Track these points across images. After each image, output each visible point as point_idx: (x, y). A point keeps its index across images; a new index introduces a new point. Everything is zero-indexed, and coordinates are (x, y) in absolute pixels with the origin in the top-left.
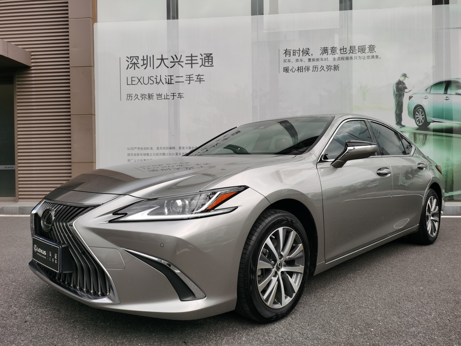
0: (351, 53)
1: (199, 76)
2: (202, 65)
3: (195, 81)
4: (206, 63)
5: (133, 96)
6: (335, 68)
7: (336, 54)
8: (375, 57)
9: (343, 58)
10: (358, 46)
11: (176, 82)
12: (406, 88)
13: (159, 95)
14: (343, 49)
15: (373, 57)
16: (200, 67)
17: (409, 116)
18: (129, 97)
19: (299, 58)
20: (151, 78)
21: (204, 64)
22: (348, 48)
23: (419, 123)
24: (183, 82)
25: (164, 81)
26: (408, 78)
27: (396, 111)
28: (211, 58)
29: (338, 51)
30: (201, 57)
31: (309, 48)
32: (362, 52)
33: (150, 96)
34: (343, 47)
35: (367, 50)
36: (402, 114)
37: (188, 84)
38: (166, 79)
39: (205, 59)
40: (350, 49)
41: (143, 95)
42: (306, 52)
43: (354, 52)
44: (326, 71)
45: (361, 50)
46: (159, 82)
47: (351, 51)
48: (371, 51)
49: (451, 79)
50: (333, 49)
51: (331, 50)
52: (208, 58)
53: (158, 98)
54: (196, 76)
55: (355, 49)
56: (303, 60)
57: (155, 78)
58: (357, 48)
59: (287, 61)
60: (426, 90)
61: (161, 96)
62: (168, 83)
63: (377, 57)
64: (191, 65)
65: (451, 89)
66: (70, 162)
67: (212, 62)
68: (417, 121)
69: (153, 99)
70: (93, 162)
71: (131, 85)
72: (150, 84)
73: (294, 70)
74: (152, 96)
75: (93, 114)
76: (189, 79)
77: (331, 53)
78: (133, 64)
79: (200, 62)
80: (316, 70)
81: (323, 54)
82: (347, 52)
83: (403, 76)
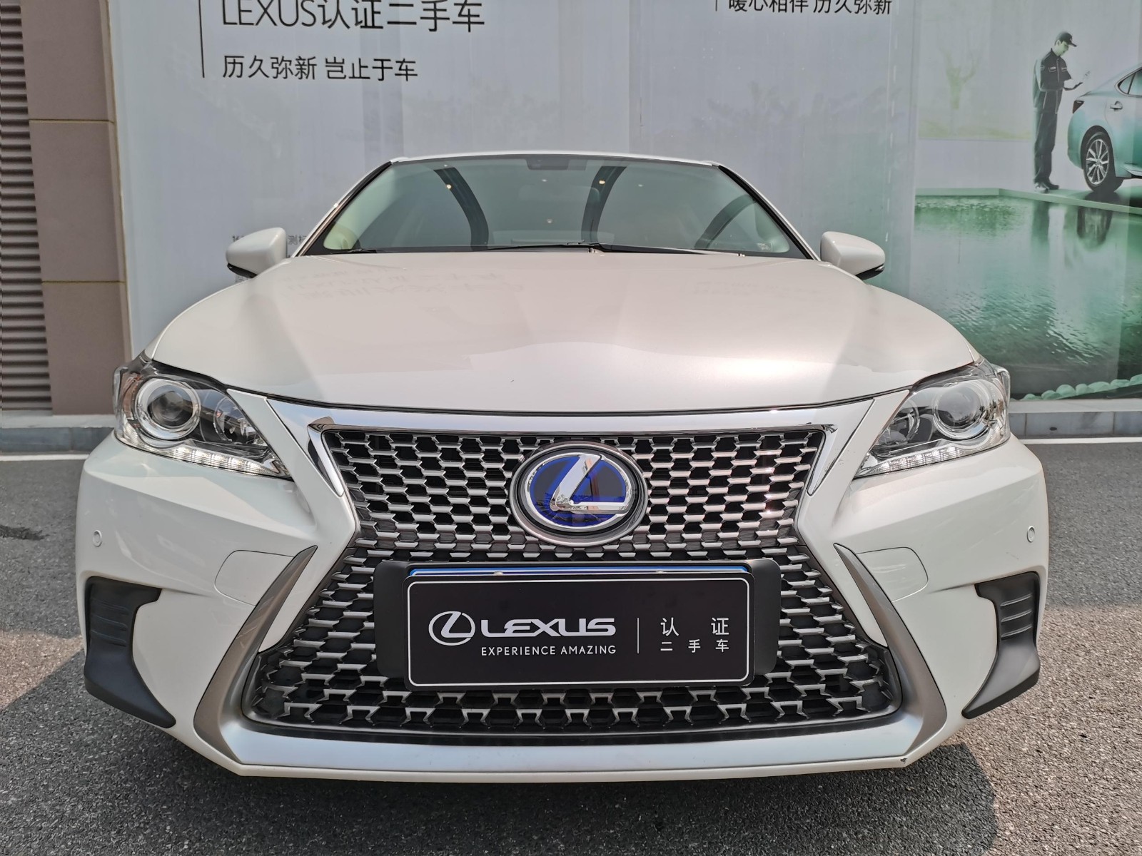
1: (466, 8)
3: (454, 23)
5: (247, 62)
6: (879, 5)
11: (389, 23)
12: (1069, 77)
13: (335, 65)
17: (1071, 159)
18: (230, 67)
20: (306, 5)
23: (1096, 179)
24: (415, 23)
25: (349, 17)
26: (1075, 46)
27: (1037, 144)
33: (305, 67)
36: (1054, 153)
37: (431, 30)
38: (356, 9)
41: (280, 61)
44: (853, 12)
46: (333, 20)
53: (332, 74)
54: (456, 4)
57: (319, 6)
60: (1119, 85)
61: (340, 69)
62: (363, 24)
66: (39, 281)
68: (1091, 175)
69: (314, 77)
70: (118, 281)
71: (235, 24)
72: (303, 24)
73: (760, 3)
74: (311, 67)
75: (110, 118)
76: (433, 16)
80: (825, 8)
83: (1062, 41)
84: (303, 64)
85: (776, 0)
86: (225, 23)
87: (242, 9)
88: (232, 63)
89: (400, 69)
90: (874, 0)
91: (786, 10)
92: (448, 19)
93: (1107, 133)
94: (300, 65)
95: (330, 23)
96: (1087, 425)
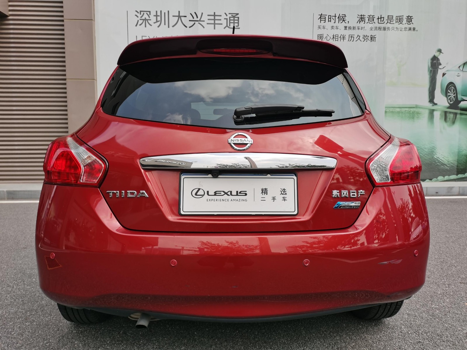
2: (227, 26)
4: (231, 24)
6: (372, 39)
7: (374, 23)
8: (412, 29)
9: (380, 28)
10: (396, 17)
12: (440, 64)
14: (381, 18)
15: (410, 29)
16: (224, 28)
17: (442, 94)
19: (335, 25)
21: (228, 25)
22: (386, 18)
26: (443, 53)
27: (429, 88)
28: (237, 19)
30: (226, 17)
31: (345, 15)
32: (399, 23)
34: (381, 15)
36: (435, 92)
39: (230, 20)
40: (388, 18)
42: (343, 19)
43: (391, 23)
44: (362, 41)
45: (399, 21)
47: (389, 21)
48: (409, 22)
50: (370, 17)
51: (368, 18)
52: (234, 19)
55: (393, 19)
56: (339, 27)
58: (394, 18)
59: (322, 27)
60: (459, 67)
63: (414, 29)
64: (213, 25)
67: (238, 23)
68: (449, 100)
73: (328, 38)
75: (95, 79)
77: (368, 21)
78: (143, 20)
79: (224, 22)
80: (352, 40)
81: (360, 22)
82: (384, 22)
83: (438, 51)
85: (335, 37)
90: (370, 37)
91: (338, 41)
93: (455, 85)
96: (449, 191)
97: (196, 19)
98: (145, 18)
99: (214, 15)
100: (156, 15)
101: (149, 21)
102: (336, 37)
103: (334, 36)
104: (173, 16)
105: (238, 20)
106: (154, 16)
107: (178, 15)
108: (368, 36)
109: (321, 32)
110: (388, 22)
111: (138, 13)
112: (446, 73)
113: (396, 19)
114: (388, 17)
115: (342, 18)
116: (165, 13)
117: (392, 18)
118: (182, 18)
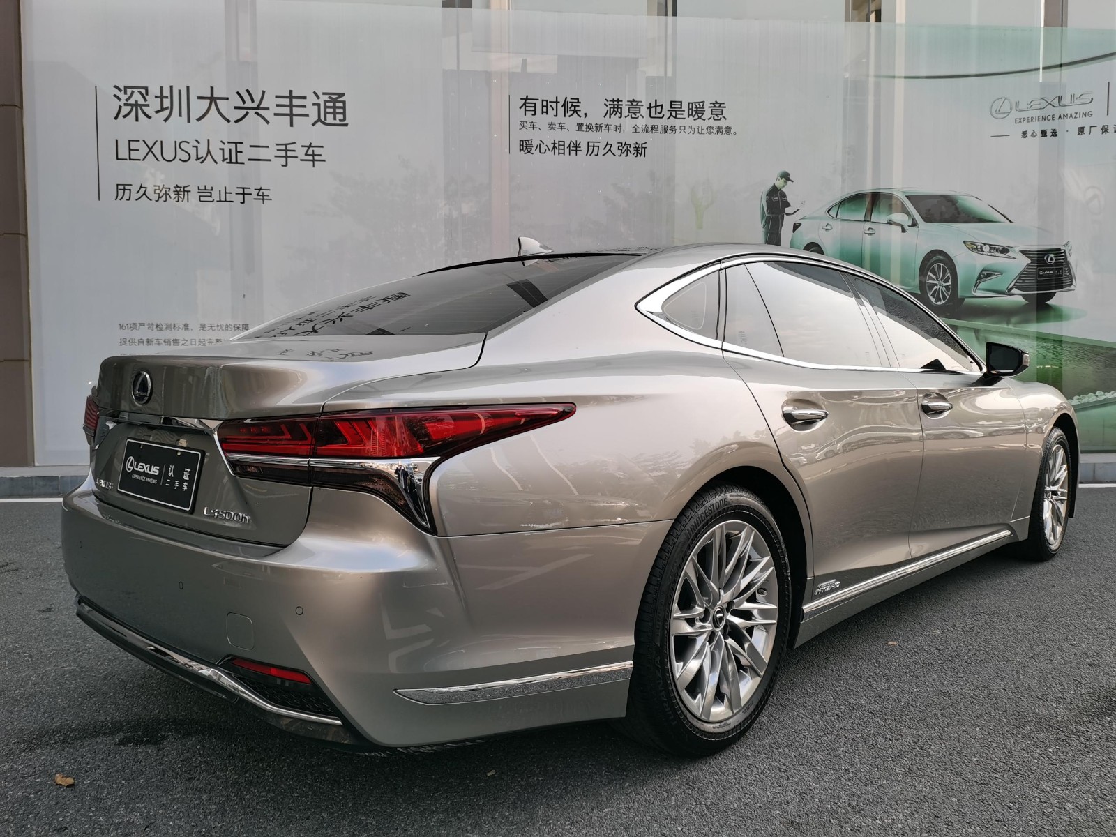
0: (672, 117)
1: (311, 149)
2: (319, 120)
3: (301, 160)
4: (328, 115)
5: (134, 189)
6: (637, 150)
7: (640, 117)
8: (724, 131)
9: (654, 128)
10: (689, 103)
11: (249, 160)
12: (788, 205)
13: (205, 192)
14: (656, 107)
15: (720, 130)
16: (314, 124)
18: (121, 193)
19: (556, 121)
20: (183, 145)
21: (322, 118)
22: (667, 106)
24: (270, 160)
25: (218, 155)
26: (792, 181)
28: (341, 105)
29: (644, 111)
30: (317, 101)
31: (578, 99)
32: (696, 117)
33: (181, 192)
34: (656, 101)
35: (707, 114)
37: (283, 166)
38: (223, 149)
39: (326, 107)
40: (671, 107)
41: (161, 189)
42: (573, 108)
43: (678, 116)
44: (617, 156)
45: (694, 113)
46: (204, 157)
47: (674, 113)
48: (717, 115)
49: (880, 189)
50: (632, 105)
51: (628, 107)
52: (335, 104)
53: (202, 199)
54: (302, 146)
55: (681, 108)
56: (566, 126)
57: (193, 146)
58: (685, 107)
59: (529, 125)
60: (828, 212)
61: (209, 194)
62: (228, 161)
63: (728, 130)
64: (289, 118)
65: (879, 212)
67: (344, 114)
69: (188, 201)
70: (24, 360)
71: (126, 159)
72: (180, 160)
73: (543, 148)
74: (186, 193)
75: (24, 233)
76: (284, 155)
77: (627, 113)
78: (131, 105)
79: (313, 112)
80: (595, 152)
81: (611, 114)
82: (663, 115)
83: (782, 177)
84: (180, 191)
85: (557, 146)
86: (118, 159)
87: (131, 148)
88: (123, 190)
89: (258, 195)
90: (633, 146)
91: (564, 154)
92: (297, 157)
93: (820, 247)
94: (177, 191)
95: (201, 160)
97: (250, 105)
98: (136, 102)
99: (291, 97)
100: (159, 94)
101: (143, 108)
102: (559, 145)
103: (554, 143)
104: (199, 98)
105: (344, 108)
106: (156, 97)
107: (209, 95)
108: (630, 145)
109: (527, 134)
110: (671, 115)
111: (120, 90)
112: (801, 224)
113: (689, 109)
114: (671, 105)
115: (572, 106)
116: (180, 91)
117: (680, 106)
118: (218, 101)
